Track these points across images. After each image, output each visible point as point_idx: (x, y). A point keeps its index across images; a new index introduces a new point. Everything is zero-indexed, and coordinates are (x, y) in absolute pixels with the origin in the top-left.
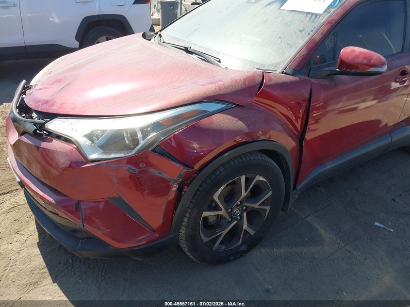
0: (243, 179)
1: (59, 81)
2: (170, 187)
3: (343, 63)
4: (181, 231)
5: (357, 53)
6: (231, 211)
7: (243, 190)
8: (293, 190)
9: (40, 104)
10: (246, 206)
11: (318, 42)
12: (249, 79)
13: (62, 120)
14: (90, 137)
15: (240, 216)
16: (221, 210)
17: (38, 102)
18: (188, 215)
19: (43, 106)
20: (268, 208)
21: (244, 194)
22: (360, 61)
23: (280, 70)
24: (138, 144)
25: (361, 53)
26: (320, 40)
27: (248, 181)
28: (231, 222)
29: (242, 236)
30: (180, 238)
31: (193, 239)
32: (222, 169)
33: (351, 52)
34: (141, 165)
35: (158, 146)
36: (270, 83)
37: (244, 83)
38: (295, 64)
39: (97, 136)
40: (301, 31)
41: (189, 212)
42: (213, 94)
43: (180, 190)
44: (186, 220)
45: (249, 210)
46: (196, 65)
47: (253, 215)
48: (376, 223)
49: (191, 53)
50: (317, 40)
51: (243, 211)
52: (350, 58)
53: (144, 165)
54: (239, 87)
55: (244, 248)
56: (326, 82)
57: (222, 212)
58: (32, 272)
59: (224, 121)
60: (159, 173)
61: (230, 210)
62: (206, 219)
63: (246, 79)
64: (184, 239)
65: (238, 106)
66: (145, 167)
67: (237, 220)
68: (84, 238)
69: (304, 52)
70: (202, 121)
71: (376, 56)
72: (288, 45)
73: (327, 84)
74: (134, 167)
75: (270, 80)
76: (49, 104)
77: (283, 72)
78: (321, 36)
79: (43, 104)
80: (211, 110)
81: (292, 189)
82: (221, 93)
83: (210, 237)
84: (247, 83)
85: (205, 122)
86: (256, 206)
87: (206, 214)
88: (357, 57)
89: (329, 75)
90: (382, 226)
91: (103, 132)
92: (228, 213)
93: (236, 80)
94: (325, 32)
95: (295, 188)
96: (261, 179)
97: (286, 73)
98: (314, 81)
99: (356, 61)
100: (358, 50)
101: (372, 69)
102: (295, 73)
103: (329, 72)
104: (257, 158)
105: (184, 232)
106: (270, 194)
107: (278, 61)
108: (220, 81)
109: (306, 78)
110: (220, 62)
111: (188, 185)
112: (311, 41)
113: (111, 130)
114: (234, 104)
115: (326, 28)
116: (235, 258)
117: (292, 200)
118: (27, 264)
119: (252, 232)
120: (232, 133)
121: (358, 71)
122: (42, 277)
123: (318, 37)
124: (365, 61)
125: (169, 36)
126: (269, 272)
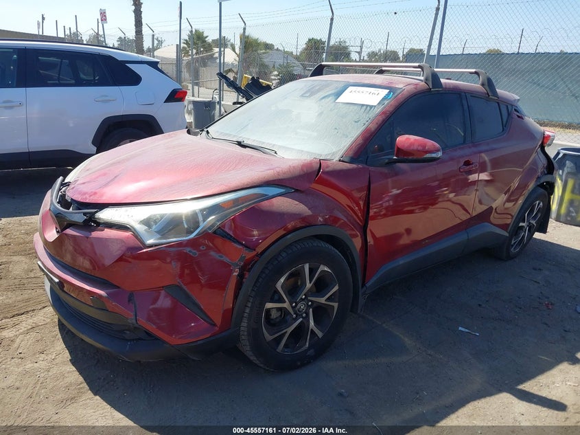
0: (307, 267)
1: (105, 174)
2: (231, 272)
3: (400, 151)
4: (243, 324)
5: (412, 140)
6: (296, 306)
7: (308, 281)
8: (362, 287)
9: (87, 196)
10: (311, 301)
11: (374, 132)
12: (308, 165)
13: (115, 209)
14: (147, 222)
15: (305, 313)
16: (285, 302)
17: (85, 194)
18: (249, 305)
19: (92, 197)
20: (336, 305)
21: (309, 285)
22: (415, 147)
23: (337, 159)
24: (198, 227)
25: (415, 140)
26: (376, 130)
27: (312, 271)
28: (296, 319)
29: (308, 338)
30: (241, 333)
31: (255, 334)
32: (284, 254)
33: (406, 140)
34: (201, 248)
35: (219, 228)
36: (327, 170)
37: (302, 169)
38: (351, 153)
39: (155, 220)
40: (356, 122)
41: (251, 301)
42: (272, 179)
43: (241, 276)
44: (247, 310)
45: (315, 305)
46: (252, 156)
47: (320, 312)
48: (460, 328)
49: (244, 146)
50: (373, 129)
51: (309, 307)
52: (406, 145)
53: (205, 248)
54: (297, 173)
55: (311, 352)
56: (385, 170)
57: (286, 305)
58: (68, 387)
59: (284, 204)
60: (220, 256)
61: (294, 304)
62: (268, 311)
63: (303, 166)
64: (246, 333)
65: (297, 191)
66: (206, 250)
67: (303, 318)
68: (133, 340)
69: (360, 141)
70: (263, 203)
71: (430, 143)
72: (344, 135)
73: (386, 171)
74: (194, 250)
75: (327, 167)
76: (97, 196)
77: (340, 161)
78: (377, 126)
79: (91, 196)
80: (271, 194)
81: (360, 286)
82: (280, 178)
83: (274, 334)
84: (305, 170)
85: (265, 205)
86: (323, 300)
87: (269, 305)
88: (412, 144)
89: (387, 163)
90: (467, 330)
91: (162, 216)
92: (293, 308)
93: (294, 167)
94: (380, 122)
95: (363, 285)
96: (326, 269)
97: (343, 161)
98: (372, 168)
99: (412, 148)
100: (413, 138)
101: (428, 156)
102: (352, 161)
103: (387, 161)
104: (319, 244)
105: (245, 325)
106: (336, 288)
107: (334, 150)
108: (277, 167)
109: (365, 166)
110: (276, 153)
111: (249, 270)
112: (367, 130)
113: (171, 214)
114: (293, 189)
115: (381, 119)
116: (303, 365)
117: (362, 301)
118: (60, 381)
119: (320, 334)
120: (293, 216)
121: (415, 158)
122: (80, 393)
123: (373, 127)
124: (420, 148)
125: (218, 132)
126: (342, 378)
